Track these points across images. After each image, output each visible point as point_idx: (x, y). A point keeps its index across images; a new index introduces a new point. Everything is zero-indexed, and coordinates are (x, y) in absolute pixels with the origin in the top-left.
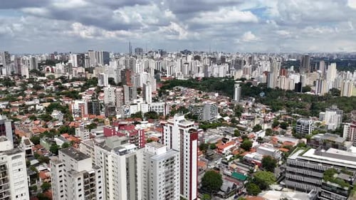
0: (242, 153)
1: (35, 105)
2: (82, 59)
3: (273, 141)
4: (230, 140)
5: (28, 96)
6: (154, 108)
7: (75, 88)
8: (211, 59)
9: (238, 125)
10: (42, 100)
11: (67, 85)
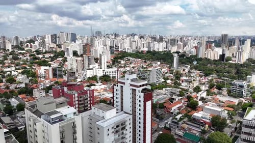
0: (189, 112)
1: (11, 72)
2: (54, 38)
3: (215, 101)
4: (177, 100)
5: (7, 65)
6: (108, 74)
7: (46, 58)
8: (152, 38)
9: (181, 87)
10: (17, 67)
11: (40, 56)
